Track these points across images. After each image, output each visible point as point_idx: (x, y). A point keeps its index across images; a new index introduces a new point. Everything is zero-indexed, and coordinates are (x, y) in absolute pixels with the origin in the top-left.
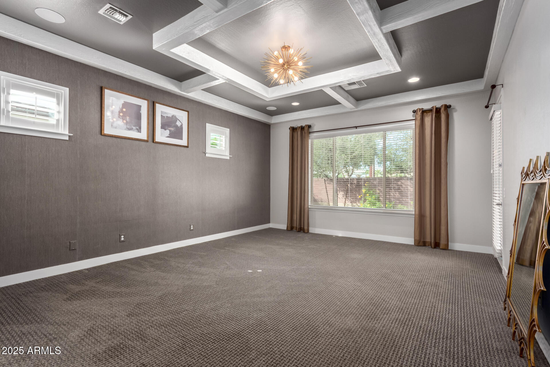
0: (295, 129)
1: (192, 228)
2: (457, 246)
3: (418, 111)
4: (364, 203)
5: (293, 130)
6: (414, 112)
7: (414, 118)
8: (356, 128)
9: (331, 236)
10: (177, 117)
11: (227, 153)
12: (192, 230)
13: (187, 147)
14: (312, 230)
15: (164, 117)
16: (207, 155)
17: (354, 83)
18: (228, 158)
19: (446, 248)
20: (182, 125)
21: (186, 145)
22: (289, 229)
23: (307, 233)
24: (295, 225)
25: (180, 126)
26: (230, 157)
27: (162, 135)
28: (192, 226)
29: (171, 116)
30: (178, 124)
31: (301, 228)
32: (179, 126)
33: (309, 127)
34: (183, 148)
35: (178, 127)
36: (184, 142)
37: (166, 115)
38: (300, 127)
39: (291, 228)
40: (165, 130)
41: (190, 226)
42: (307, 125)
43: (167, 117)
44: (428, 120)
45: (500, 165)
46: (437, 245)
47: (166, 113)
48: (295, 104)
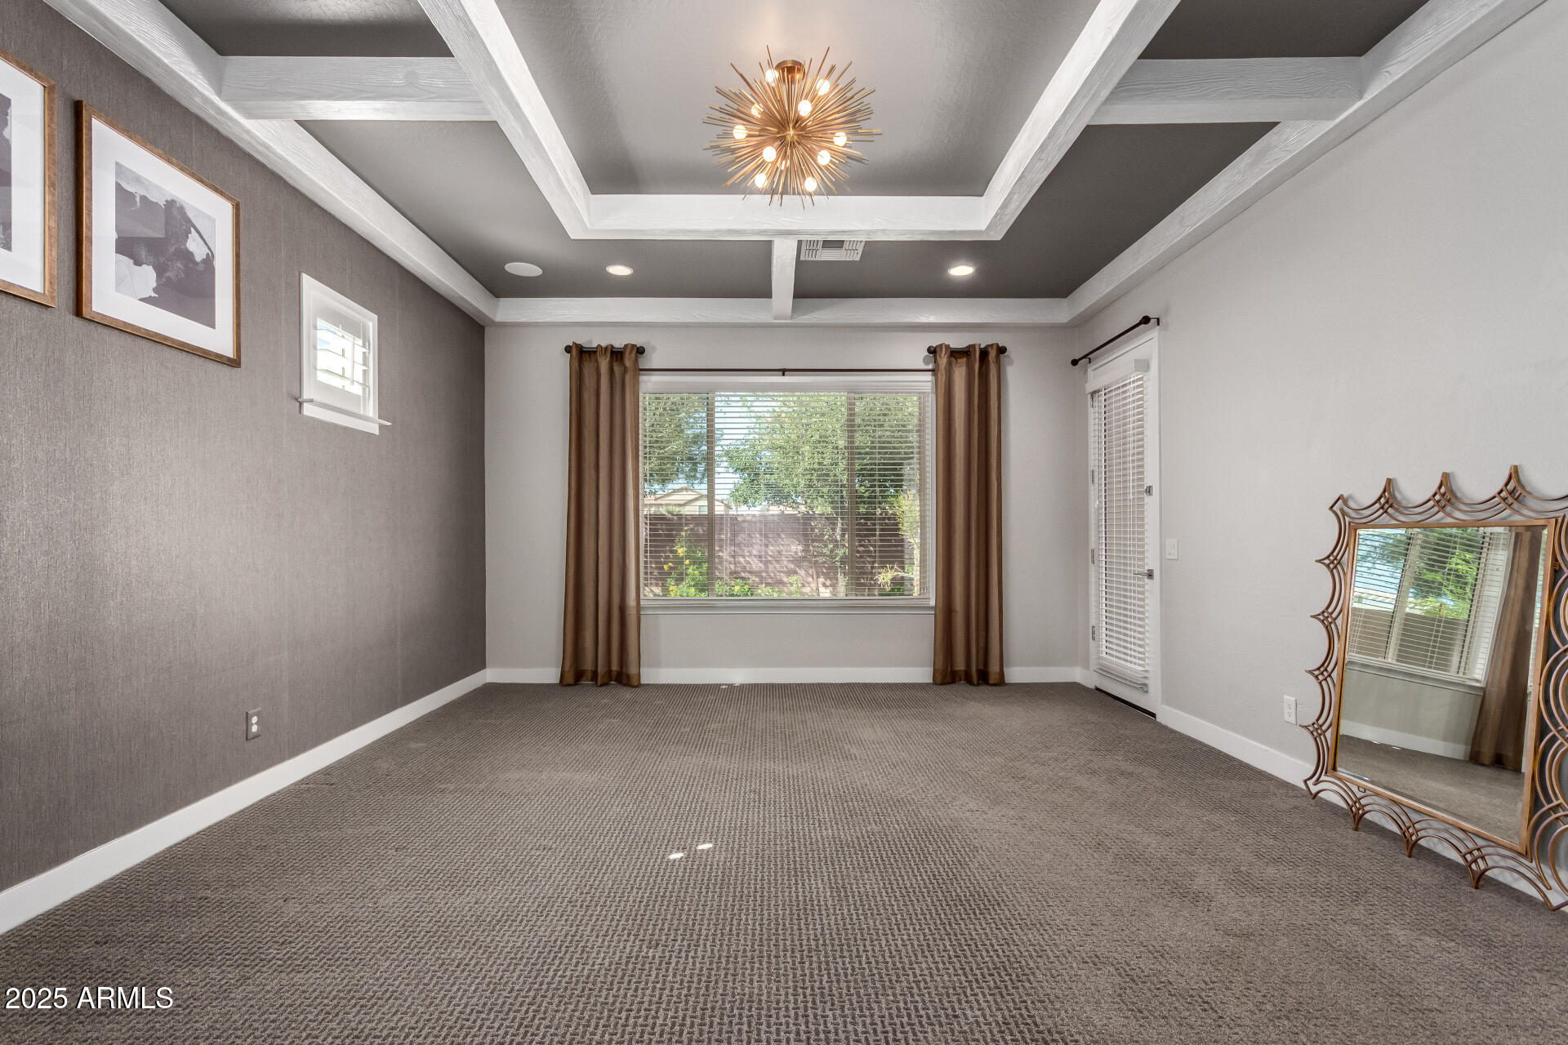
0: (586, 352)
1: (254, 729)
2: (1017, 674)
3: (941, 351)
4: (677, 585)
5: (581, 354)
6: (933, 351)
7: (930, 367)
8: (783, 375)
9: (713, 688)
10: (191, 215)
11: (371, 409)
12: (256, 736)
13: (235, 363)
14: (651, 675)
15: (132, 195)
16: (309, 410)
17: (839, 244)
18: (374, 429)
19: (1001, 682)
20: (209, 260)
21: (229, 351)
22: (570, 679)
23: (636, 687)
24: (588, 665)
25: (204, 261)
26: (381, 427)
27: (120, 282)
28: (255, 719)
29: (162, 203)
30: (194, 246)
31: (610, 671)
32: (198, 258)
33: (640, 351)
34: (212, 367)
35: (196, 263)
36: (219, 338)
37: (142, 192)
38: (606, 348)
39: (576, 675)
40: (138, 263)
41: (248, 718)
42: (633, 346)
43: (144, 198)
44: (960, 374)
45: (1149, 491)
46: (983, 678)
47: (138, 179)
48: (620, 270)
